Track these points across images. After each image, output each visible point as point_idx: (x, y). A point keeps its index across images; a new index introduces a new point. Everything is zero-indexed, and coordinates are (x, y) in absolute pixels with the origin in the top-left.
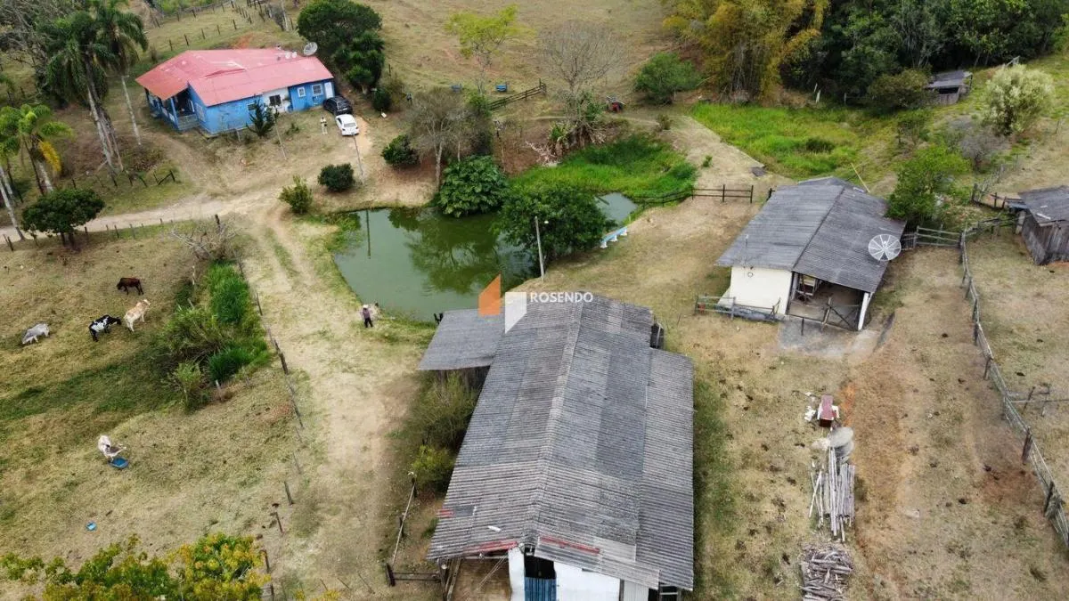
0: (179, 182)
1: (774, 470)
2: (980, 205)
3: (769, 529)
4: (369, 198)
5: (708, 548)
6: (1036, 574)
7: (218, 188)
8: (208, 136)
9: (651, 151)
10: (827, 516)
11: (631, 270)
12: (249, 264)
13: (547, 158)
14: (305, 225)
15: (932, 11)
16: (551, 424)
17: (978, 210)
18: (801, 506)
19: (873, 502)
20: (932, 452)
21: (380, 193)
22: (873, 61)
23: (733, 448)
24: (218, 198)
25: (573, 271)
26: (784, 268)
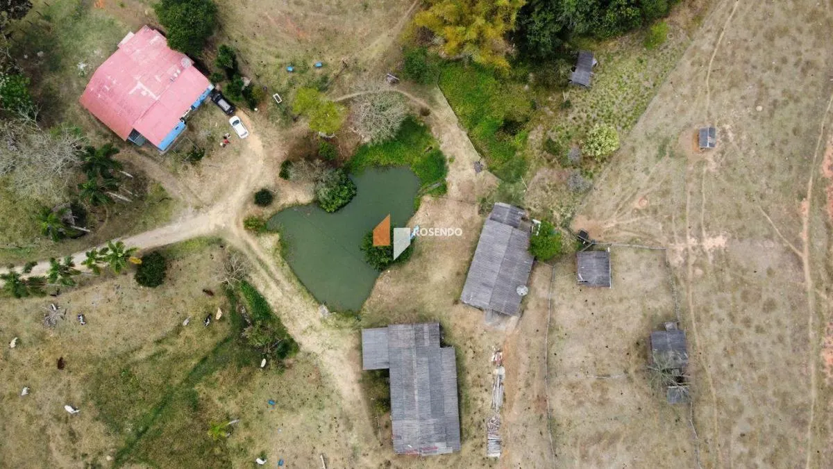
0: (171, 200)
1: (481, 386)
2: (569, 230)
3: (479, 411)
5: (463, 422)
6: (541, 433)
8: (160, 154)
9: (419, 126)
10: (495, 404)
11: (425, 269)
12: (252, 275)
13: (363, 136)
14: (263, 238)
16: (417, 405)
17: (567, 233)
18: (489, 400)
19: (508, 404)
20: (524, 389)
21: (286, 196)
23: (469, 378)
24: (201, 209)
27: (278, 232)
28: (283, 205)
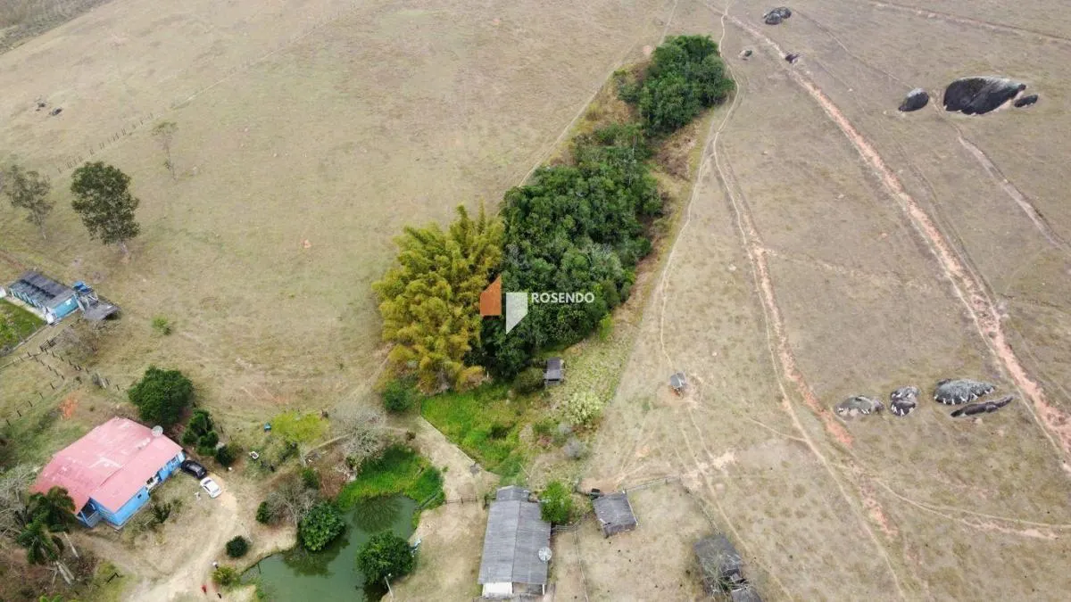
0: (122, 577)
2: (580, 493)
4: (259, 551)
7: (153, 574)
8: (118, 528)
9: (408, 454)
11: (434, 577)
13: (348, 475)
14: (235, 592)
15: (537, 323)
17: (579, 496)
21: (264, 545)
22: (513, 359)
24: (159, 581)
25: (405, 583)
26: (508, 581)
27: (254, 583)
28: (260, 555)
